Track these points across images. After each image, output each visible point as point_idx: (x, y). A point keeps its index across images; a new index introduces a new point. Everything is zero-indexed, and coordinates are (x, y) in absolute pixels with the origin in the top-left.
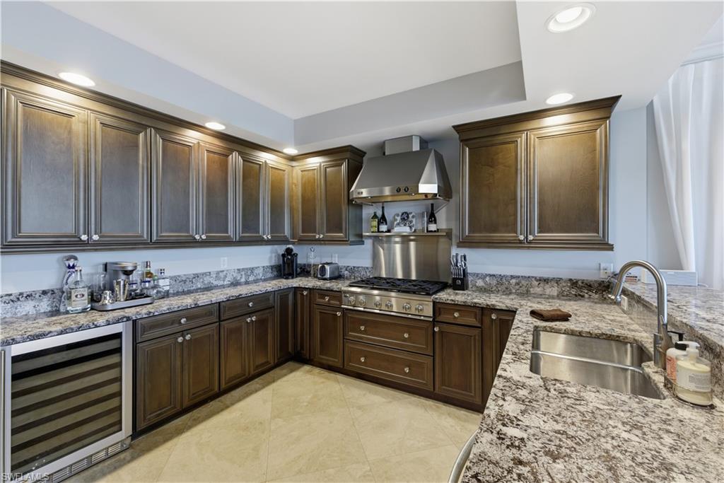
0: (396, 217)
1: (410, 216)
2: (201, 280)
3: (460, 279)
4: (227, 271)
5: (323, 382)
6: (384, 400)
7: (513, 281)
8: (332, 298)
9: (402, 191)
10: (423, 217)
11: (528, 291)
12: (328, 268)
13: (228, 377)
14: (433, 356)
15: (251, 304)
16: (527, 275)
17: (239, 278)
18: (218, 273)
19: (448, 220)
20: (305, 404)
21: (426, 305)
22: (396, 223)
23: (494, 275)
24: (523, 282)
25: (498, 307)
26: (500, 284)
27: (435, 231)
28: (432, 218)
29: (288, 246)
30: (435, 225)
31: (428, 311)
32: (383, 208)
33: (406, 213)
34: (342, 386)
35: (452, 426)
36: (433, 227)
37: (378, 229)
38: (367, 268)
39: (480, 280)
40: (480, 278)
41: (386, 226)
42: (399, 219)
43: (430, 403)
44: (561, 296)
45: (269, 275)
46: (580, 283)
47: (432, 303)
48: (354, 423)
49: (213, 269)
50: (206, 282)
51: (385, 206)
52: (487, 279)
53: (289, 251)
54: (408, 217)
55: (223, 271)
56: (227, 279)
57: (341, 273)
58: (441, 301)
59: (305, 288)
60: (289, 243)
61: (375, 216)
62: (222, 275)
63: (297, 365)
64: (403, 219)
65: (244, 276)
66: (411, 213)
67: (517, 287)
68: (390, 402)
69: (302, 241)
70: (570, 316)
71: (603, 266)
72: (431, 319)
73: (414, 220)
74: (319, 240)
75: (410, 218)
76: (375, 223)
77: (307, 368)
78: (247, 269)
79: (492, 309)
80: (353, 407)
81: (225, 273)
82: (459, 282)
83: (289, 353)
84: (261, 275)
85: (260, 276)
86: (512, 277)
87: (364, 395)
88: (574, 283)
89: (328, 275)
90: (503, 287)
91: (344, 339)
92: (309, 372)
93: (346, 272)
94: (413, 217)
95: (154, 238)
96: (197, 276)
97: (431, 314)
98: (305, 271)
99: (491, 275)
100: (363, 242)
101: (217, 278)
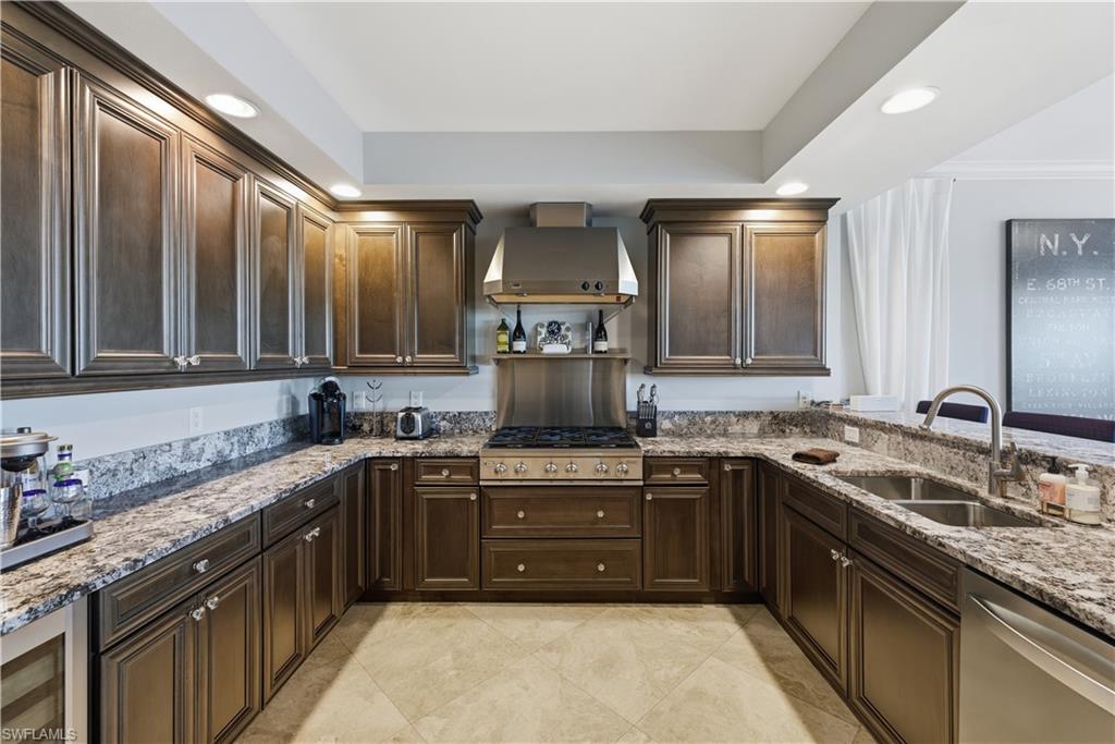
0: (539, 329)
1: (563, 327)
2: (152, 464)
3: (650, 421)
4: (206, 436)
5: (451, 626)
6: (574, 624)
7: (709, 419)
8: (454, 470)
9: (592, 289)
10: (587, 329)
11: (726, 430)
12: (418, 417)
13: (275, 670)
14: (642, 538)
15: (310, 504)
16: (724, 410)
17: (227, 452)
18: (187, 444)
19: (620, 335)
20: (453, 672)
21: (634, 462)
22: (539, 338)
23: (685, 413)
24: (720, 419)
25: (732, 455)
26: (692, 423)
27: (605, 352)
28: (600, 333)
29: (328, 379)
30: (605, 343)
31: (636, 472)
32: (519, 312)
33: (556, 323)
34: (490, 622)
35: (688, 632)
36: (602, 346)
37: (511, 347)
38: (486, 413)
39: (667, 421)
40: (667, 418)
41: (524, 343)
42: (544, 331)
43: (634, 609)
44: (762, 434)
45: (280, 440)
46: (781, 416)
47: (641, 460)
48: (561, 675)
49: (176, 436)
50: (161, 468)
51: (521, 309)
52: (677, 417)
53: (330, 389)
54: (559, 329)
55: (197, 439)
56: (206, 456)
57: (434, 426)
58: (655, 454)
59: (394, 458)
60: (329, 372)
61: (503, 327)
62: (194, 447)
63: (372, 608)
64: (552, 333)
65: (236, 446)
66: (564, 324)
67: (713, 426)
68: (583, 625)
69: (358, 369)
70: (838, 455)
71: (802, 394)
72: (641, 483)
73: (569, 334)
74: (402, 366)
75: (563, 332)
76: (504, 338)
77: (394, 608)
78: (241, 430)
79: (721, 458)
80: (537, 651)
81: (200, 442)
82: (648, 425)
83: (360, 588)
84: (266, 441)
85: (265, 445)
86: (707, 413)
87: (537, 625)
88: (775, 416)
89: (419, 431)
90: (696, 428)
91: (481, 538)
92: (405, 614)
93: (443, 423)
94: (568, 329)
95: (81, 366)
96: (141, 456)
97: (640, 475)
98: (351, 427)
99: (680, 413)
100: (477, 368)
101: (186, 458)
